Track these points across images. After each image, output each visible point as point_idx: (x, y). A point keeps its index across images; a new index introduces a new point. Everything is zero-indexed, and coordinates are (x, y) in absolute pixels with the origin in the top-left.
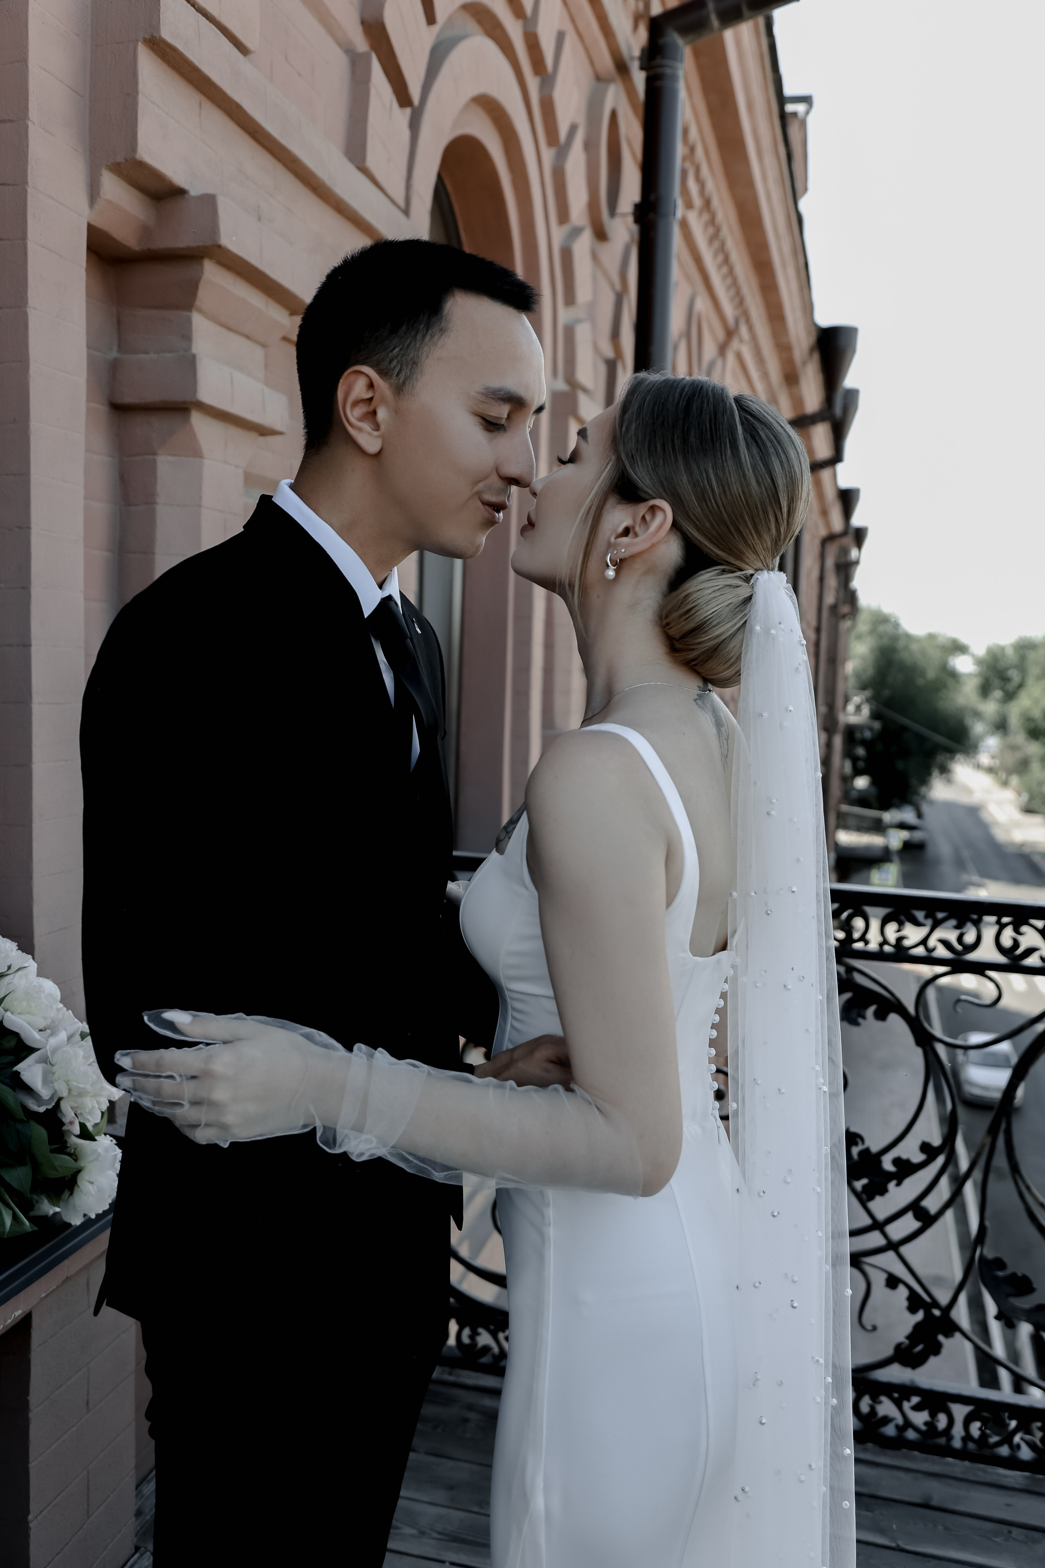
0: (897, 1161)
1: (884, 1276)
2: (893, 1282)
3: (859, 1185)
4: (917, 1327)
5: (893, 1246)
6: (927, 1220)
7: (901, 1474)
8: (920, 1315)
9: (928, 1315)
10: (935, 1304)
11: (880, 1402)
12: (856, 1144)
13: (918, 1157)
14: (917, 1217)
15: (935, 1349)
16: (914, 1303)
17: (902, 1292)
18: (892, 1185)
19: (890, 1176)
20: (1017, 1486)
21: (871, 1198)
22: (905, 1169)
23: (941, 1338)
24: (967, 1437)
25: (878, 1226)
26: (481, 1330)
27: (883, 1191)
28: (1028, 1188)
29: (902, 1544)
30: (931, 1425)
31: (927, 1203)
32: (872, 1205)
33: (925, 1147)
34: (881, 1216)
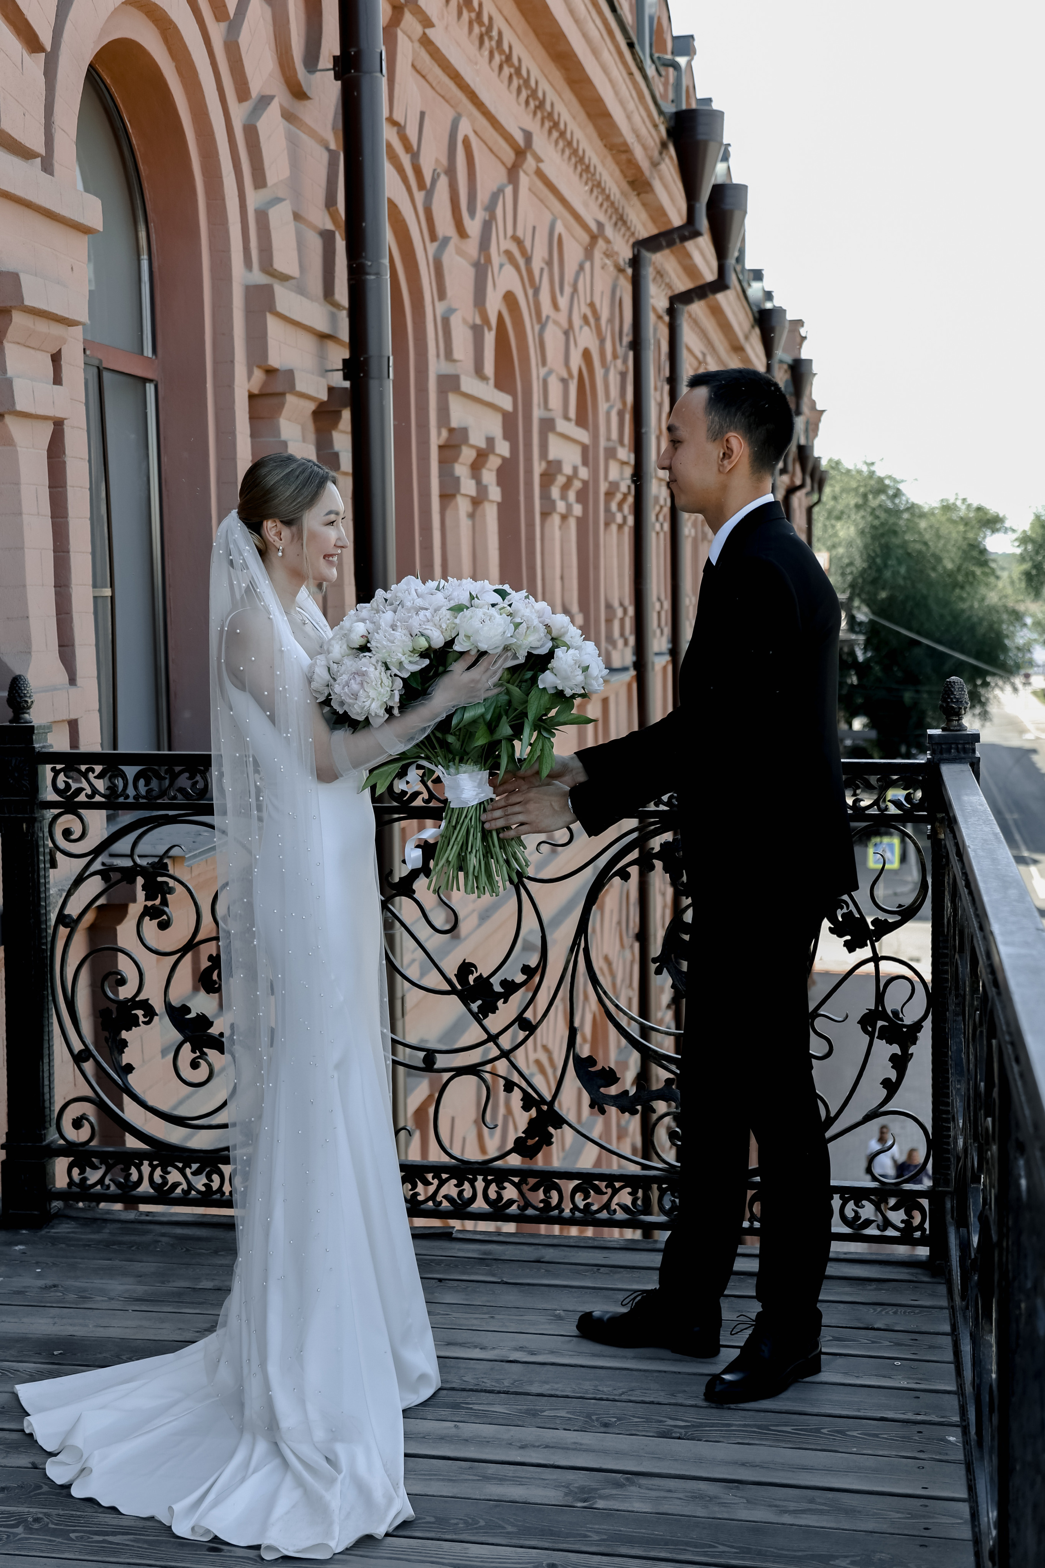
0: (504, 983)
1: (502, 1082)
2: (509, 1086)
3: (475, 1007)
4: (531, 1122)
5: (505, 1054)
6: (529, 1027)
7: (525, 1248)
8: (533, 1112)
9: (539, 1111)
10: (543, 1100)
11: (505, 1188)
12: (472, 973)
13: (520, 978)
14: (522, 1028)
15: (547, 1140)
16: (528, 1102)
17: (517, 1094)
18: (500, 1003)
19: (499, 996)
20: (618, 1246)
21: (485, 1016)
22: (510, 987)
23: (551, 1129)
24: (575, 1208)
25: (493, 1038)
26: (170, 1169)
27: (494, 1009)
28: (605, 993)
29: (505, 1280)
30: (546, 1202)
31: (528, 1015)
32: (486, 1022)
33: (526, 969)
34: (494, 1031)
